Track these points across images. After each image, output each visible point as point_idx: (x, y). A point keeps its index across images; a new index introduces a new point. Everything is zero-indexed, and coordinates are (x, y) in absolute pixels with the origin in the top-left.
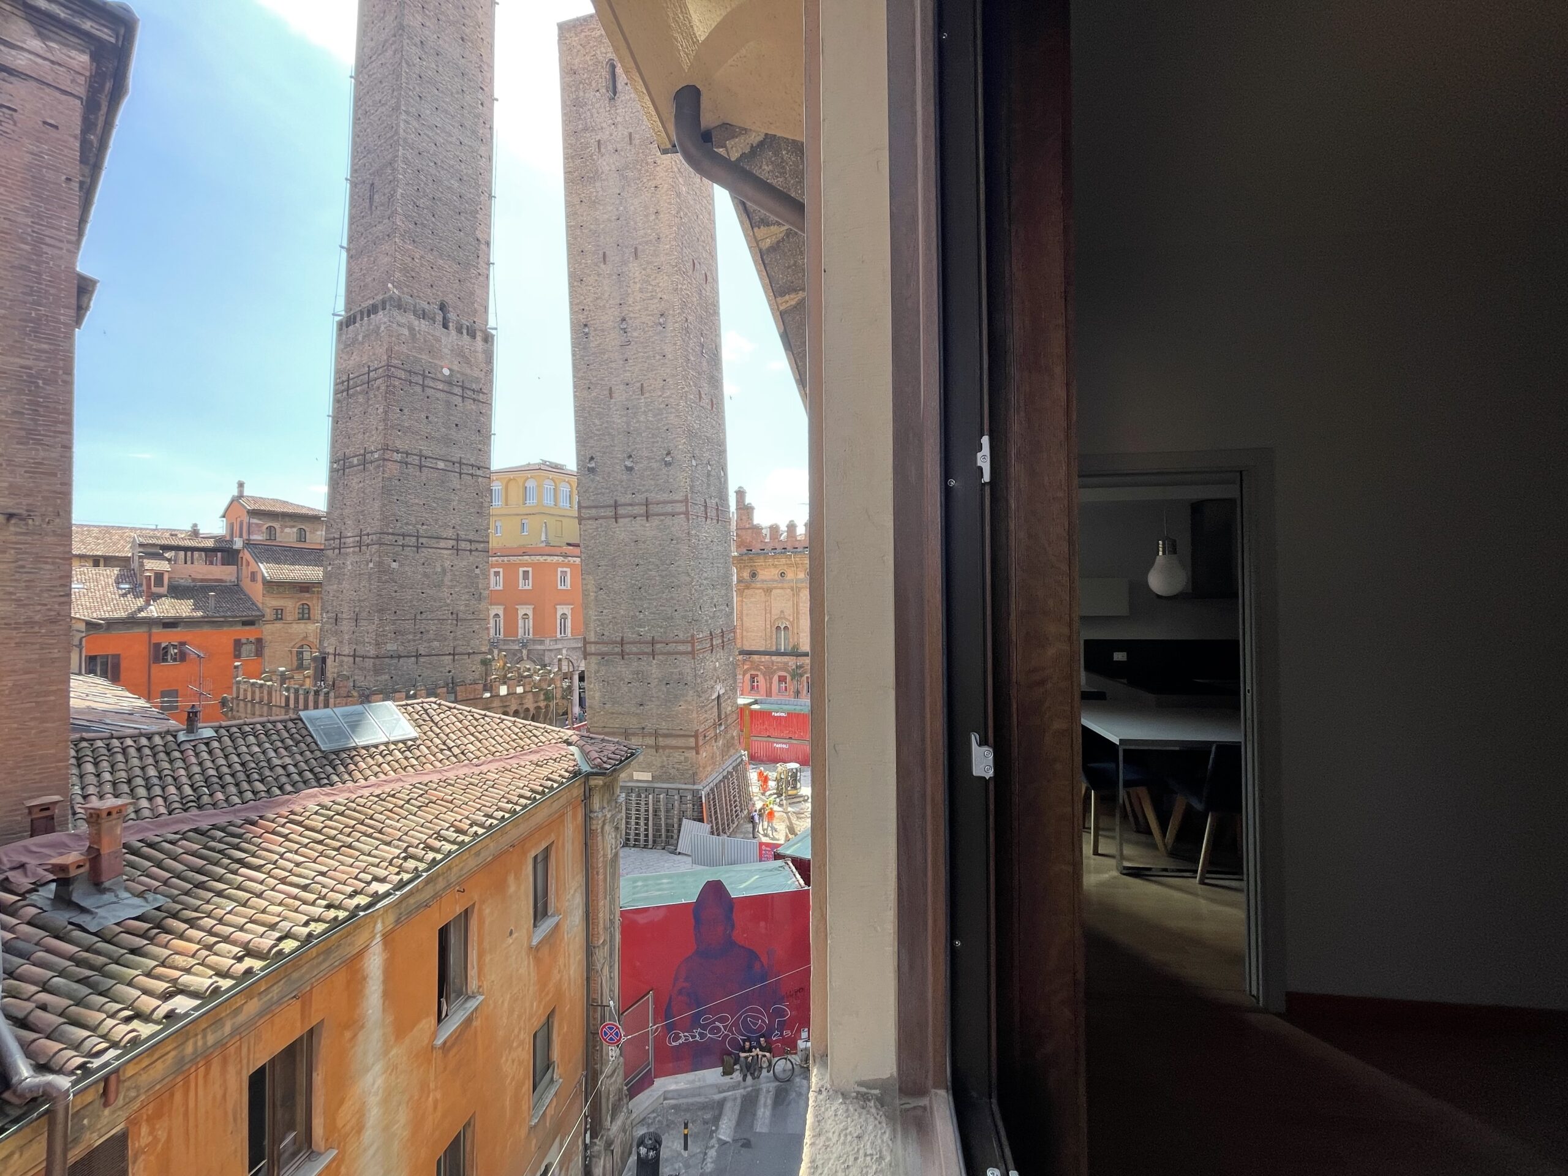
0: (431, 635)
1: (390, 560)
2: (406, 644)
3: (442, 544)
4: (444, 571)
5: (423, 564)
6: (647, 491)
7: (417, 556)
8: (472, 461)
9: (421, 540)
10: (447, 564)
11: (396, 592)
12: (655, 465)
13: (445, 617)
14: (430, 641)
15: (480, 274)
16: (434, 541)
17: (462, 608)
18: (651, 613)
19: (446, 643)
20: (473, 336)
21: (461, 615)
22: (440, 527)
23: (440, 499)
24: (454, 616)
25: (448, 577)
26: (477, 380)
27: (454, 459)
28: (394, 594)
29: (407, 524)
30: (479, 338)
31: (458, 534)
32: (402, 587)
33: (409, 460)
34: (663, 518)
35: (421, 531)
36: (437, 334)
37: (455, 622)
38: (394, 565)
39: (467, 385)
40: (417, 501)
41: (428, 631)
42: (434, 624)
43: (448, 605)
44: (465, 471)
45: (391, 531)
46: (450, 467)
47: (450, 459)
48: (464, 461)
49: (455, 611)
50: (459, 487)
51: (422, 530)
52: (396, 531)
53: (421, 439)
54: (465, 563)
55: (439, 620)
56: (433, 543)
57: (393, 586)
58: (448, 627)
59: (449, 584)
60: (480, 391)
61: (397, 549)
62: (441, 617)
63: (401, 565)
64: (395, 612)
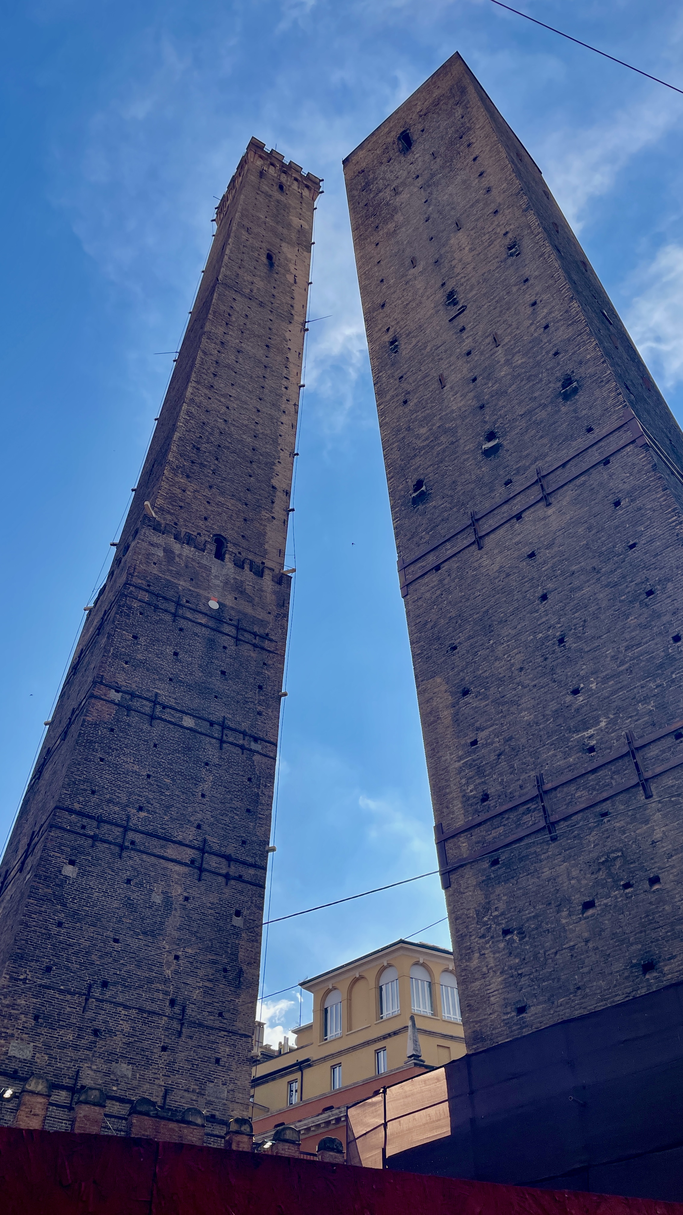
0: (118, 1042)
1: (63, 859)
2: (55, 1052)
3: (171, 851)
4: (168, 902)
5: (128, 881)
6: (536, 460)
7: (118, 864)
8: (245, 726)
9: (131, 835)
10: (177, 891)
11: (60, 925)
12: (542, 414)
13: (155, 1007)
14: (112, 1057)
15: (273, 518)
16: (155, 842)
17: (196, 995)
18: (606, 679)
19: (149, 1074)
20: (260, 574)
21: (191, 1011)
22: (172, 819)
23: (181, 773)
24: (177, 1009)
25: (174, 920)
26: (262, 623)
27: (213, 718)
28: (55, 930)
29: (110, 801)
30: (268, 577)
31: (205, 840)
32: (75, 916)
33: (136, 704)
34: (583, 478)
35: (134, 821)
36: (204, 562)
37: (176, 1025)
38: (69, 871)
39: (244, 624)
40: (136, 768)
41: (110, 1032)
42: (128, 1018)
43: (166, 981)
44: (231, 739)
45: (77, 806)
46: (204, 727)
47: (206, 716)
48: (229, 723)
49: (180, 1000)
50: (216, 761)
51: (138, 818)
52: (87, 810)
53: (160, 679)
54: (213, 898)
55: (141, 1010)
56: (154, 845)
57: (56, 912)
58: (160, 1033)
59: (176, 934)
60: (266, 637)
61: (81, 841)
62: (148, 1006)
63: (83, 873)
64: (49, 969)
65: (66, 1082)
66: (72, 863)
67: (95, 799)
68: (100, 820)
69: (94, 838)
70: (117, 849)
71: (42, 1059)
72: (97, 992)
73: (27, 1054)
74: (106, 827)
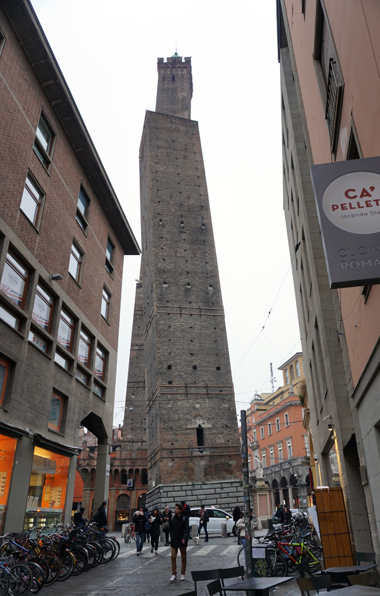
2: (137, 435)
52: (135, 381)
63: (136, 396)
64: (132, 419)
65: (140, 441)
66: (133, 395)
67: (136, 377)
68: (138, 382)
69: (138, 387)
70: (143, 388)
71: (134, 437)
72: (144, 421)
73: (131, 437)
74: (140, 383)
